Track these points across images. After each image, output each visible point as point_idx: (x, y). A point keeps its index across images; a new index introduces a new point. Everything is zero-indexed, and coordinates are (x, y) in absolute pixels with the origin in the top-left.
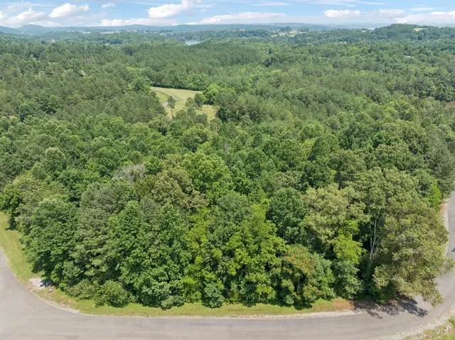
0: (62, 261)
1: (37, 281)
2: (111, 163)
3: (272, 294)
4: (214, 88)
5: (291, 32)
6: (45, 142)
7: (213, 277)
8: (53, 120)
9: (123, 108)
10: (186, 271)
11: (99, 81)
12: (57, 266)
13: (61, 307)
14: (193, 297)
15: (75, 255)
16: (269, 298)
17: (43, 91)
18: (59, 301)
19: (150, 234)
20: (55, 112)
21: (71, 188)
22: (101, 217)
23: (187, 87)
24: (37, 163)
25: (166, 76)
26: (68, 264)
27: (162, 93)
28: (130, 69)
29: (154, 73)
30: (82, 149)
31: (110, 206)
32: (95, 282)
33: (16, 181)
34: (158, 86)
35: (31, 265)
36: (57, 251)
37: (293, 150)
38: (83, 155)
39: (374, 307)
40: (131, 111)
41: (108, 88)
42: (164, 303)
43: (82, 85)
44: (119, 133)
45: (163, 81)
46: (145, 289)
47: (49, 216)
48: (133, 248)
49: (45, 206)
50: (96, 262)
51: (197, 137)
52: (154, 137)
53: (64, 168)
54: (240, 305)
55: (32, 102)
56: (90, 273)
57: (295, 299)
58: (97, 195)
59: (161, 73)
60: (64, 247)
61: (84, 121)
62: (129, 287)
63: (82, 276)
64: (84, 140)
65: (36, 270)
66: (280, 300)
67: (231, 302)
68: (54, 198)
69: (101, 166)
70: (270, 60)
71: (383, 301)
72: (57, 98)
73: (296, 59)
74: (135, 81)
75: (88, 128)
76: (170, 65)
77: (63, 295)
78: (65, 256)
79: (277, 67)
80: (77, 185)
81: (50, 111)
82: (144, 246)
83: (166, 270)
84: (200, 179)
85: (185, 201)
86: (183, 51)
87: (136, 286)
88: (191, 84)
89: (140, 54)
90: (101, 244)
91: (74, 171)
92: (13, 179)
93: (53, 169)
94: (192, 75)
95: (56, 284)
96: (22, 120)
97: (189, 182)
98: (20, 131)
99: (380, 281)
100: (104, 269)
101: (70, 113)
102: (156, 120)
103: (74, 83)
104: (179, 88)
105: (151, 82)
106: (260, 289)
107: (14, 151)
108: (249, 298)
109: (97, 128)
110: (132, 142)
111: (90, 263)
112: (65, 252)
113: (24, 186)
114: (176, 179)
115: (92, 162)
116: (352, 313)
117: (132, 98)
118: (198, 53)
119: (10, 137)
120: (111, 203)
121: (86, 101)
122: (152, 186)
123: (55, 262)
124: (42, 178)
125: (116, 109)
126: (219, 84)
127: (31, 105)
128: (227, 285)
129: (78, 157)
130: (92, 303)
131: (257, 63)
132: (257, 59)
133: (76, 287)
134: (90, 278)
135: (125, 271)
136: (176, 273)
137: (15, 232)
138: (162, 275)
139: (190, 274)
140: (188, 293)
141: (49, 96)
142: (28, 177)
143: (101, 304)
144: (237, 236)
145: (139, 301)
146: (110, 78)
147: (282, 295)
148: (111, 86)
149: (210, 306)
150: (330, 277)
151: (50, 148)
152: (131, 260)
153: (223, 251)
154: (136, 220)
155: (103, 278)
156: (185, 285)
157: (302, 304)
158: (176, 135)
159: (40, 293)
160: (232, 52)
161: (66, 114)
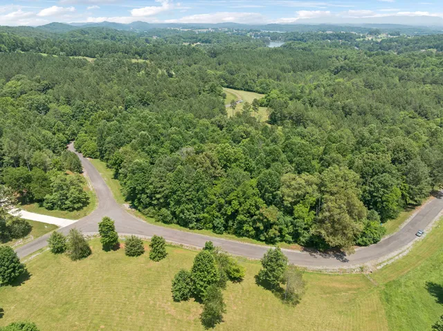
0: (141, 194)
1: (127, 205)
2: (177, 145)
3: (253, 233)
4: (274, 93)
5: (379, 36)
6: (140, 128)
7: (219, 215)
8: (146, 111)
9: (196, 106)
10: (205, 210)
11: (183, 83)
12: (138, 196)
13: (138, 219)
14: (207, 226)
15: (148, 191)
16: (250, 233)
17: (142, 88)
18: (137, 216)
19: (187, 185)
20: (148, 104)
21: (151, 157)
22: (163, 172)
23: (255, 90)
24: (134, 140)
25: (238, 80)
26: (144, 196)
27: (232, 94)
28: (209, 72)
29: (228, 76)
30: (162, 134)
31: (170, 168)
32: (156, 208)
33: (121, 150)
34: (231, 88)
35: (124, 198)
36: (139, 188)
37: (305, 151)
38: (162, 138)
39: (315, 252)
40: (201, 110)
41: (188, 89)
42: (191, 226)
43: (170, 86)
44: (189, 125)
45: (236, 84)
46: (181, 215)
47: (137, 169)
48: (177, 191)
49: (136, 163)
50: (158, 196)
51: (243, 134)
52: (214, 131)
53: (149, 145)
54: (234, 236)
55: (134, 96)
56: (155, 202)
57: (266, 237)
58: (164, 161)
59: (235, 77)
60: (143, 186)
61: (166, 115)
62: (174, 213)
63: (150, 204)
64: (164, 128)
65: (127, 200)
66: (257, 237)
67: (229, 233)
68: (141, 160)
69: (171, 146)
70: (339, 68)
71: (321, 249)
72: (151, 94)
73: (365, 69)
74: (211, 84)
75: (168, 120)
76: (244, 69)
77: (139, 214)
78: (143, 191)
79: (344, 76)
80: (155, 155)
81: (145, 104)
82: (183, 190)
83: (194, 206)
84: (225, 160)
85: (211, 171)
86: (260, 56)
87: (177, 213)
88: (258, 88)
89: (221, 57)
90: (162, 187)
91: (153, 147)
92: (119, 149)
93: (143, 145)
94: (262, 79)
95: (136, 208)
96: (126, 109)
97: (217, 160)
98: (124, 117)
100: (161, 201)
101: (158, 107)
102: (217, 118)
103: (164, 84)
104: (248, 90)
105: (226, 84)
106: (245, 227)
107: (121, 131)
108: (239, 233)
109: (175, 120)
110: (196, 133)
111: (155, 197)
112: (143, 189)
113: (126, 153)
114: (208, 158)
115: (167, 144)
116: (299, 252)
117: (204, 99)
118: (273, 58)
119: (118, 121)
120: (170, 166)
121: (172, 98)
122: (195, 161)
123: (137, 194)
124: (136, 149)
125: (191, 107)
126: (280, 90)
127: (133, 98)
128: (227, 221)
129: (159, 139)
130: (153, 220)
131: (327, 70)
132: (327, 67)
133: (147, 210)
134: (154, 205)
135: (172, 203)
136: (199, 210)
137: (117, 180)
138: (191, 209)
139: (208, 212)
140: (205, 223)
141: (145, 93)
142: (128, 148)
143: (158, 221)
144: (235, 193)
145: (178, 223)
146: (192, 80)
147: (259, 233)
148: (191, 87)
149: (216, 232)
151: (142, 132)
152: (175, 197)
153: (226, 201)
154: (181, 175)
155: (161, 206)
156: (204, 218)
157: (270, 241)
158: (229, 131)
159: (128, 211)
160: (305, 58)
161: (156, 107)
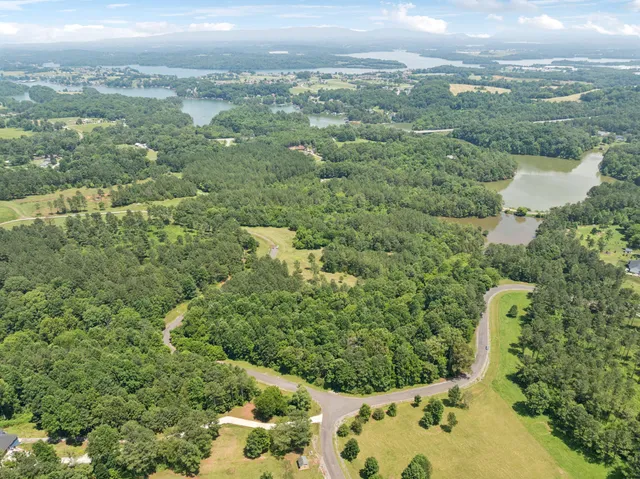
1: (332, 392)
4: (308, 234)
14: (394, 386)
16: (419, 381)
27: (257, 237)
39: (453, 379)
54: (409, 386)
57: (427, 380)
66: (422, 382)
71: (456, 376)
99: (455, 370)
105: (238, 223)
106: (416, 379)
108: (412, 383)
116: (446, 382)
128: (406, 379)
147: (423, 380)
149: (400, 388)
150: (437, 371)
157: (430, 382)
